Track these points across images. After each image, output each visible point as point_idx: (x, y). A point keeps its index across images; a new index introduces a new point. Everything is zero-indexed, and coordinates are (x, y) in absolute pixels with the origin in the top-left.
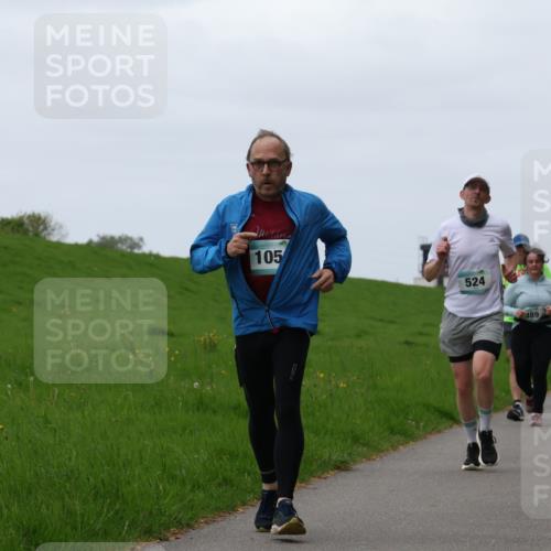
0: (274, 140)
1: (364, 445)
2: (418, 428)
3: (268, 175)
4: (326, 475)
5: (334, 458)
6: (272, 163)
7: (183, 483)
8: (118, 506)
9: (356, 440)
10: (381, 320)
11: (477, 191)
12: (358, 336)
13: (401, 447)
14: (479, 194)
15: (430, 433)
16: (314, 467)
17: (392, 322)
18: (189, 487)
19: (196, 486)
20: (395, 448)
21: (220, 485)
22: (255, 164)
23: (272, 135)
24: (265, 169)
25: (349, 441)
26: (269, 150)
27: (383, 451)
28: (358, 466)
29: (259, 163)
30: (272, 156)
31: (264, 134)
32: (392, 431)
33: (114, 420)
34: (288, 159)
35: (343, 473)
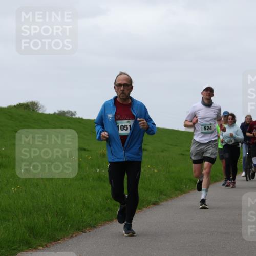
0: (126, 76)
1: (164, 195)
2: (186, 188)
3: (123, 90)
4: (149, 207)
5: (153, 200)
6: (125, 86)
7: (92, 210)
8: (66, 219)
9: (161, 193)
10: (171, 145)
11: (209, 92)
12: (162, 151)
13: (179, 196)
14: (209, 94)
15: (191, 190)
16: (145, 203)
17: (176, 146)
18: (94, 212)
19: (97, 211)
20: (177, 196)
21: (107, 211)
22: (118, 86)
23: (125, 74)
24: (122, 88)
25: (159, 193)
26: (124, 80)
27: (172, 197)
28: (163, 203)
29: (120, 85)
30: (125, 82)
31: (121, 74)
32: (176, 190)
33: (64, 184)
34: (131, 84)
35: (156, 206)
